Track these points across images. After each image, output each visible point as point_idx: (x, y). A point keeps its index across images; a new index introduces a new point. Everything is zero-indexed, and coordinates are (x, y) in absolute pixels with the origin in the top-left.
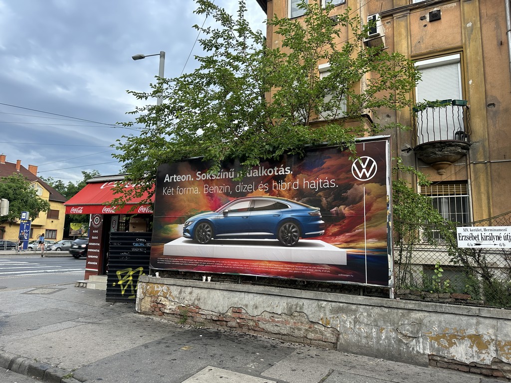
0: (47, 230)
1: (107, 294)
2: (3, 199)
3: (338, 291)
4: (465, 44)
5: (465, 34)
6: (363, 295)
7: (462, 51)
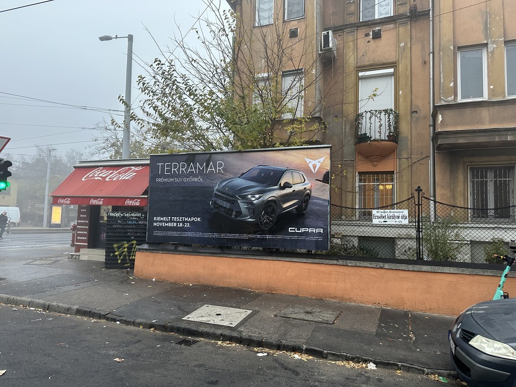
1: (105, 263)
4: (398, 60)
5: (399, 51)
7: (396, 66)
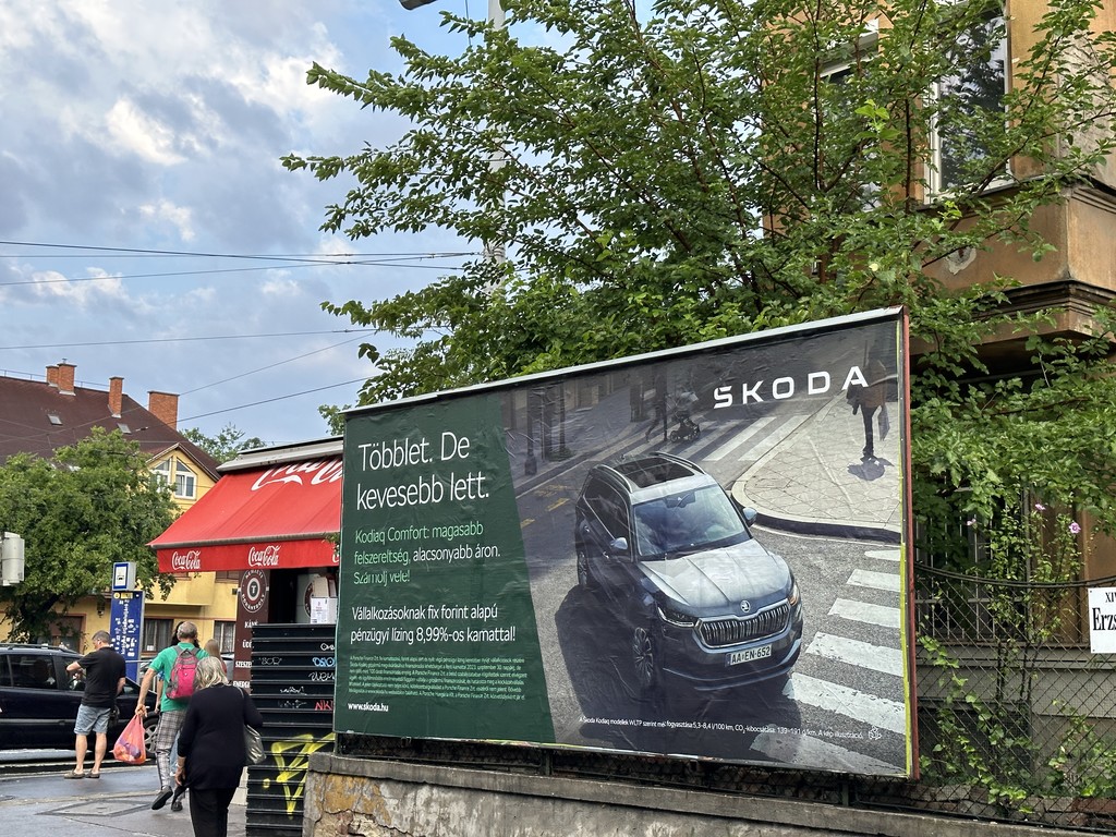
0: (218, 623)
1: (248, 814)
2: (7, 534)
3: (788, 792)
6: (851, 806)
